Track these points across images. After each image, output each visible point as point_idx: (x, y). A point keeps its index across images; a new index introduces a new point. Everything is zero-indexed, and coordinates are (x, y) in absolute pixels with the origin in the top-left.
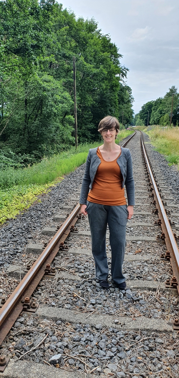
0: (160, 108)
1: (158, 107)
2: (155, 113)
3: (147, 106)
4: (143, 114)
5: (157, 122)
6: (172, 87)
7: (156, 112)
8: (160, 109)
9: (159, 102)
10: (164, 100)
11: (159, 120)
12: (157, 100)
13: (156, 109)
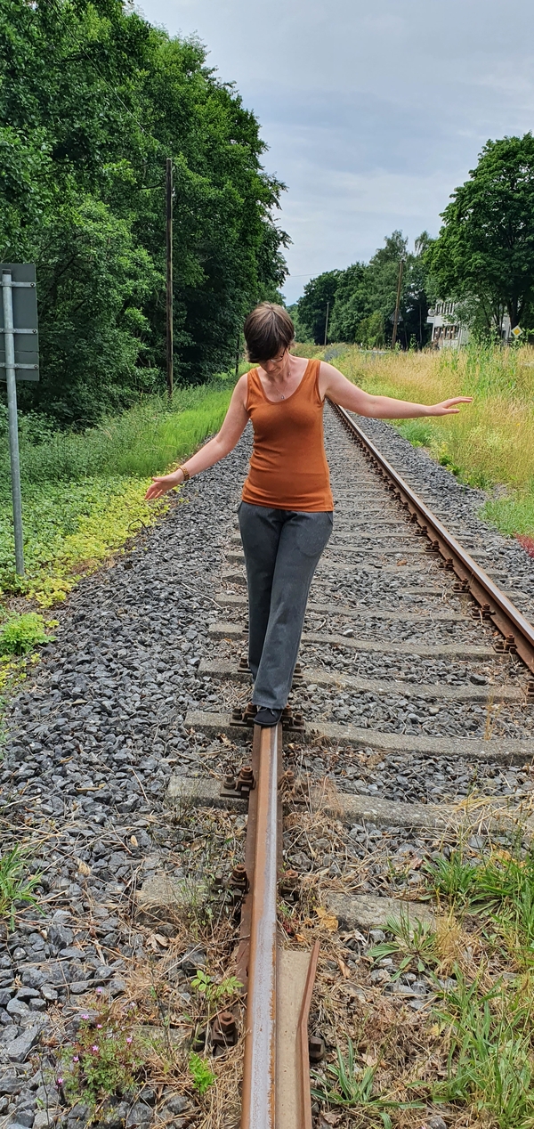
0: (359, 293)
1: (352, 289)
2: (343, 309)
3: (321, 284)
4: (310, 309)
5: (350, 336)
6: (394, 235)
7: (348, 306)
8: (357, 298)
9: (356, 275)
10: (371, 269)
11: (354, 331)
12: (349, 269)
13: (345, 294)
